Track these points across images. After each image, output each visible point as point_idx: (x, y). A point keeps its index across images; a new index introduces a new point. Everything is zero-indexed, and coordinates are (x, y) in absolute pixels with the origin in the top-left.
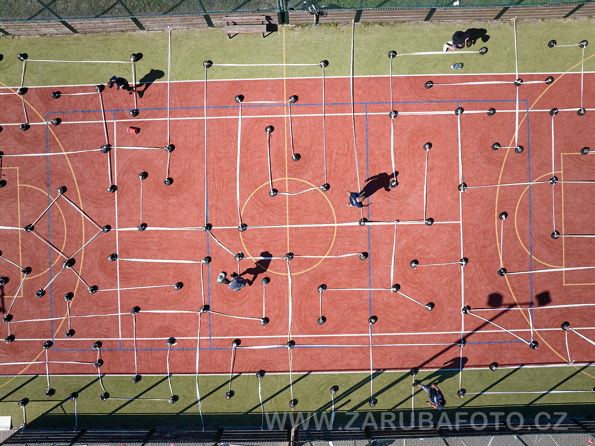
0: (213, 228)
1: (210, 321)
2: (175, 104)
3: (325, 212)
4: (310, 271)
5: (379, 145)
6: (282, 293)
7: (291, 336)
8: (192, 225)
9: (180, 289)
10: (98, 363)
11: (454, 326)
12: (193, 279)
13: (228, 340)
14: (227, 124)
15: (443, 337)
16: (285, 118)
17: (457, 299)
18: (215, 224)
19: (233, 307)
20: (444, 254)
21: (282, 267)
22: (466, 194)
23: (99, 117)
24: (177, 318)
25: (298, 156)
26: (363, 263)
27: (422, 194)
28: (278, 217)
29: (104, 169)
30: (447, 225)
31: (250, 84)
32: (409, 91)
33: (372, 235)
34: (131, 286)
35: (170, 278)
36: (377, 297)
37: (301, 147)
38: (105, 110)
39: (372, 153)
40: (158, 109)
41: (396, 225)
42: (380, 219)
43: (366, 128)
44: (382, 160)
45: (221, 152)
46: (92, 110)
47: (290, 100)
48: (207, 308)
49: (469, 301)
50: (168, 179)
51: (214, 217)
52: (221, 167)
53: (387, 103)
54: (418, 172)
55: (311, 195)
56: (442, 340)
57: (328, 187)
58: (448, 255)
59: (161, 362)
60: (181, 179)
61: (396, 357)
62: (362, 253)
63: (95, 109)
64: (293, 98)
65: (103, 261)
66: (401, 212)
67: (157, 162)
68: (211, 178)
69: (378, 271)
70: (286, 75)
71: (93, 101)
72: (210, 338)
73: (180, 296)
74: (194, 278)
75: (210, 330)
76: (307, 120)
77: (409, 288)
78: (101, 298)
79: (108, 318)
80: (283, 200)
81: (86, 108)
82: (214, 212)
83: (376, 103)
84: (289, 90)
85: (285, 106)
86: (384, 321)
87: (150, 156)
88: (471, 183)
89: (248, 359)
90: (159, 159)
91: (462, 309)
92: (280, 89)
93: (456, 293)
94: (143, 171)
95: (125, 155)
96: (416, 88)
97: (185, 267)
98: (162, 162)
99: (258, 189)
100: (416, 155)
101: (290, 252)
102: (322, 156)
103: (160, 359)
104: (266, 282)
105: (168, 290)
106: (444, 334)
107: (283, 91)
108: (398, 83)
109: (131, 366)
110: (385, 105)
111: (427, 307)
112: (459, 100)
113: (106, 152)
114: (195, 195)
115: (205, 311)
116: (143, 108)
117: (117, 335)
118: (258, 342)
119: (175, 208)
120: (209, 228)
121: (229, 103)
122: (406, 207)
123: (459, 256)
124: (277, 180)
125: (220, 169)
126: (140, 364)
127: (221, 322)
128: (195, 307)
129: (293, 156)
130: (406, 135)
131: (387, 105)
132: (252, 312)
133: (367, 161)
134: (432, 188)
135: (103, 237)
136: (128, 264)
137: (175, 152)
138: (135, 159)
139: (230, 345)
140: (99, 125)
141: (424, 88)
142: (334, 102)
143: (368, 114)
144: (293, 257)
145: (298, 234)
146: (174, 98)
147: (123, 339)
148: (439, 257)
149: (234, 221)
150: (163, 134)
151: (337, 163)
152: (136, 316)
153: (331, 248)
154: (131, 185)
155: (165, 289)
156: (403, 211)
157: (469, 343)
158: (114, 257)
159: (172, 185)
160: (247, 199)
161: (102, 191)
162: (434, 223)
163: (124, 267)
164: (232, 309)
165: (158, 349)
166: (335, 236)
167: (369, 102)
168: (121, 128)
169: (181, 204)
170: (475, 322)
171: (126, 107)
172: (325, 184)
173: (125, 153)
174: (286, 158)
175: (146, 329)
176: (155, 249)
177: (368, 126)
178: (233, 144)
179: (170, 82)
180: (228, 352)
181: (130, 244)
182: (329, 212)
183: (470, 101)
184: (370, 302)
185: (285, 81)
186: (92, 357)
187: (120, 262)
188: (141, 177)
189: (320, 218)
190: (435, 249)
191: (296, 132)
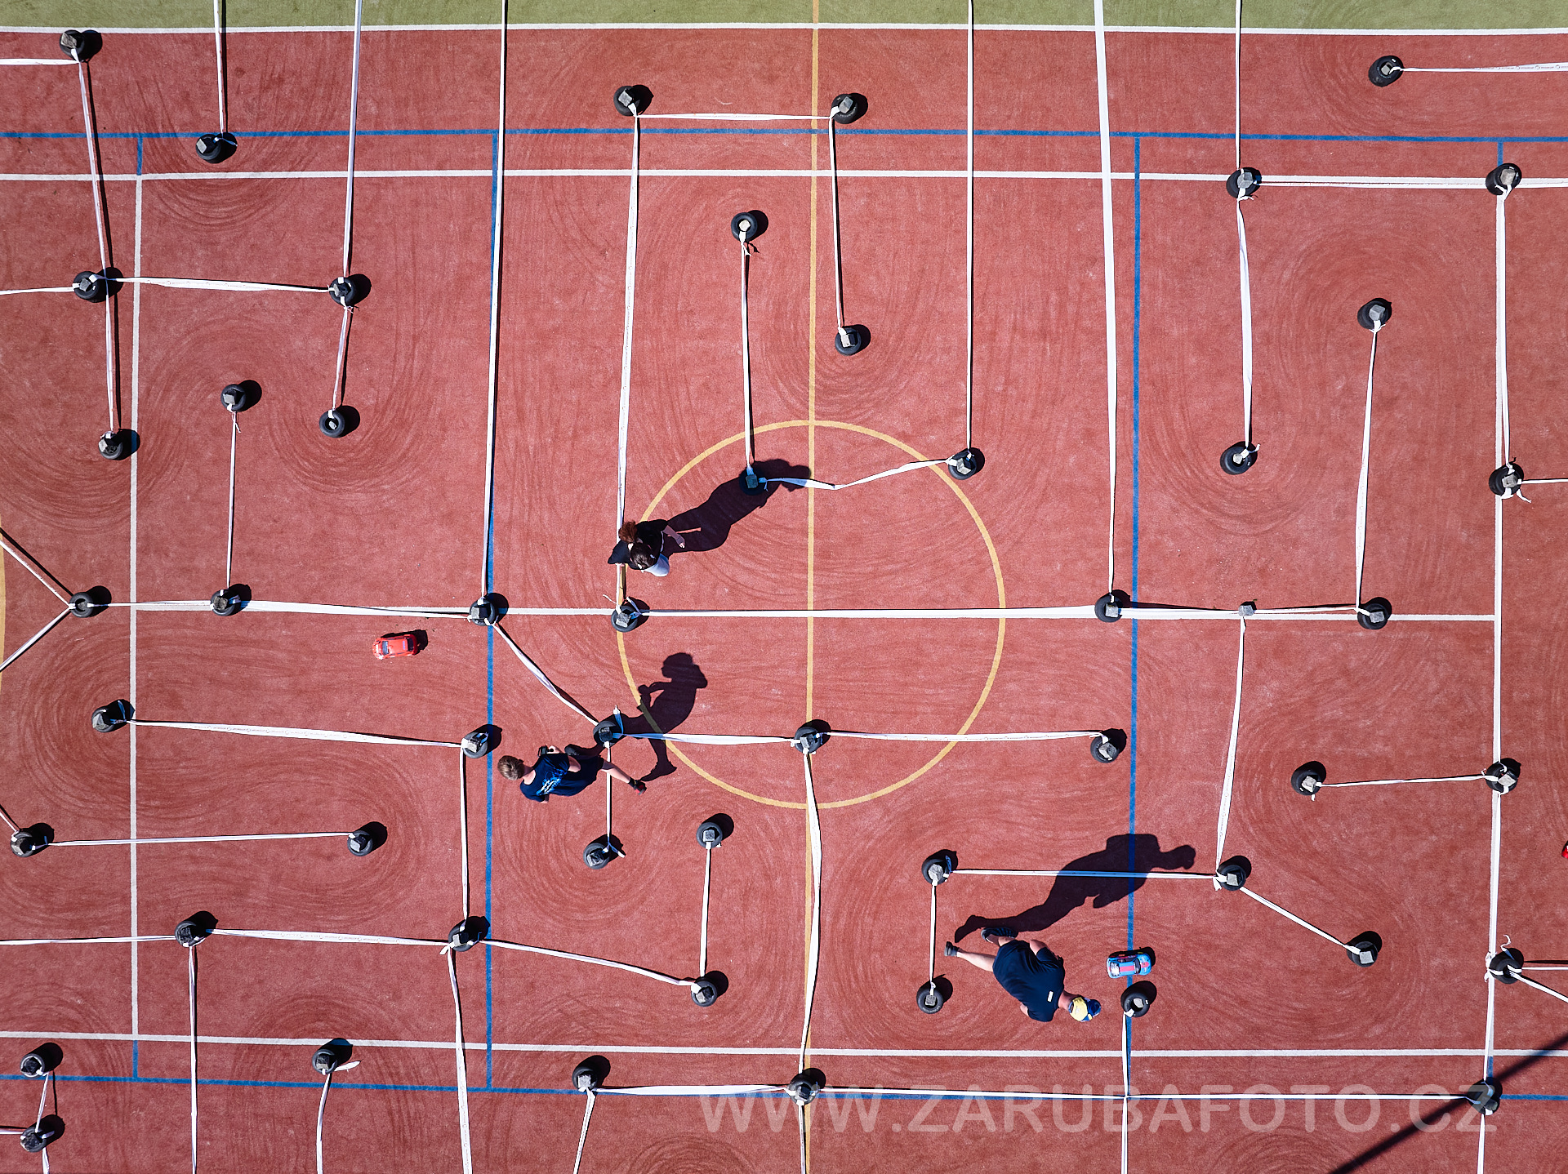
0: (511, 611)
1: (489, 980)
2: (378, 116)
3: (962, 563)
4: (892, 794)
5: (1185, 301)
6: (778, 881)
7: (811, 1052)
8: (429, 599)
9: (373, 848)
10: (40, 1134)
11: (1456, 1027)
12: (425, 813)
13: (557, 1056)
14: (579, 199)
15: (1408, 1070)
16: (814, 182)
17: (1472, 922)
18: (520, 596)
19: (582, 931)
20: (1424, 741)
21: (782, 775)
22: (1519, 508)
23: (79, 161)
24: (358, 964)
25: (861, 336)
26: (1108, 770)
27: (1349, 500)
28: (773, 576)
29: (90, 365)
30: (1441, 627)
31: (679, 45)
32: (1304, 91)
33: (1147, 659)
34: (181, 832)
35: (336, 806)
36: (1159, 909)
37: (871, 300)
38: (100, 130)
39: (1155, 331)
40: (308, 134)
41: (1242, 621)
42: (1181, 597)
43: (1133, 233)
44: (1193, 360)
45: (552, 312)
46: (49, 132)
47: (835, 110)
48: (476, 928)
49: (1516, 929)
50: (338, 411)
51: (517, 570)
52: (551, 369)
53: (1217, 136)
54: (1335, 412)
55: (906, 491)
56: (1406, 1081)
57: (976, 461)
58: (1443, 745)
59: (291, 1132)
60: (390, 414)
61: (1223, 1143)
62: (1104, 733)
63: (62, 128)
64: (847, 101)
65: (75, 730)
66: (1262, 571)
67: (299, 343)
68: (511, 413)
69: (1166, 803)
70: (821, 14)
71: (54, 97)
72: (489, 1047)
73: (374, 880)
74: (429, 810)
75: (489, 1018)
76: (901, 194)
77: (1286, 876)
78: (62, 872)
79: (89, 952)
80: (793, 508)
81: (25, 122)
82: (516, 546)
83: (1175, 135)
84: (833, 73)
85: (814, 136)
86: (1182, 1001)
87: (273, 321)
88: (1542, 466)
89: (638, 1134)
90: (308, 330)
91: (1488, 962)
92: (797, 68)
93: (1466, 899)
94: (240, 379)
95: (175, 313)
96: (1333, 83)
97: (396, 765)
98: (318, 343)
99: (695, 461)
100: (1329, 347)
101: (818, 717)
102: (954, 341)
103: (290, 1121)
104: (717, 835)
105: (326, 851)
106: (1416, 1058)
107: (809, 75)
108: (1263, 62)
109: (174, 1146)
110: (1212, 143)
111: (1355, 950)
112: (1504, 133)
113: (99, 297)
114: (442, 478)
115: (470, 943)
116: (250, 129)
117: (122, 1022)
118: (677, 1069)
119: (362, 526)
120: (496, 613)
121: (591, 116)
122: (1286, 550)
123: (1484, 751)
124: (774, 426)
125: (546, 377)
126: (211, 1140)
127: (532, 985)
128: (432, 924)
129: (842, 332)
130: (1292, 264)
131: (1219, 145)
132: (656, 950)
133: (1137, 364)
134: (1389, 479)
135: (76, 634)
136: (172, 745)
137: (371, 307)
138: (215, 328)
139: (567, 1077)
140: (77, 189)
141: (1368, 83)
142: (1012, 125)
143: (1143, 176)
144: (825, 739)
145: (851, 646)
146: (375, 91)
147: (145, 1037)
148: (1408, 753)
149: (598, 585)
150: (325, 234)
151: (1016, 368)
152: (199, 948)
153: (980, 705)
154: (192, 430)
155: (316, 850)
156: (1272, 567)
157: (1512, 1098)
158: (117, 713)
159: (355, 436)
160: (652, 499)
161: (79, 451)
162: (1393, 617)
163: (157, 755)
164: (575, 935)
165: (280, 1080)
166: (997, 658)
167: (1148, 131)
168: (161, 207)
169: (388, 512)
170: (1538, 1015)
171: (186, 124)
172: (965, 452)
173: (175, 305)
174: (812, 342)
175: (238, 1004)
176: (279, 690)
177: (1142, 225)
178: (600, 278)
179: (365, 28)
180: (557, 1104)
181: (182, 666)
182: (978, 563)
183: (1550, 139)
184: (1131, 926)
185: (815, 36)
186: (19, 1105)
187: (143, 734)
188: (229, 399)
189: (942, 585)
190: (1392, 722)
191: (856, 240)
